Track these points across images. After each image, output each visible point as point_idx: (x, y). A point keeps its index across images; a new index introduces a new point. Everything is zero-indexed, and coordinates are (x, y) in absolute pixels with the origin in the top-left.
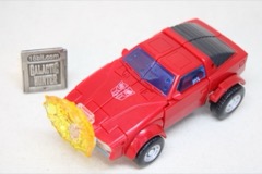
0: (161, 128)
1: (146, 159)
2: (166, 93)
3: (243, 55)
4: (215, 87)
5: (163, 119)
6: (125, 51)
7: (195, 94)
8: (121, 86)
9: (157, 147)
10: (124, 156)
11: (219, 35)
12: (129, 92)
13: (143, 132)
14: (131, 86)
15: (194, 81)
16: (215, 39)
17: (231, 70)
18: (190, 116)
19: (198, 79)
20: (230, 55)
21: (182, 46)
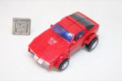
0: (68, 55)
1: (63, 68)
2: (70, 41)
3: (98, 26)
4: (88, 39)
5: (69, 52)
6: (52, 26)
7: (80, 42)
8: (52, 39)
9: (67, 63)
10: (54, 67)
11: (88, 18)
12: (55, 42)
13: (61, 57)
14: (56, 39)
15: (80, 37)
16: (86, 20)
17: (93, 32)
18: (79, 50)
19: (81, 36)
20: (93, 26)
21: (74, 23)
